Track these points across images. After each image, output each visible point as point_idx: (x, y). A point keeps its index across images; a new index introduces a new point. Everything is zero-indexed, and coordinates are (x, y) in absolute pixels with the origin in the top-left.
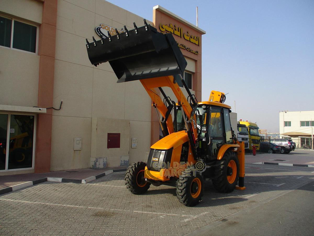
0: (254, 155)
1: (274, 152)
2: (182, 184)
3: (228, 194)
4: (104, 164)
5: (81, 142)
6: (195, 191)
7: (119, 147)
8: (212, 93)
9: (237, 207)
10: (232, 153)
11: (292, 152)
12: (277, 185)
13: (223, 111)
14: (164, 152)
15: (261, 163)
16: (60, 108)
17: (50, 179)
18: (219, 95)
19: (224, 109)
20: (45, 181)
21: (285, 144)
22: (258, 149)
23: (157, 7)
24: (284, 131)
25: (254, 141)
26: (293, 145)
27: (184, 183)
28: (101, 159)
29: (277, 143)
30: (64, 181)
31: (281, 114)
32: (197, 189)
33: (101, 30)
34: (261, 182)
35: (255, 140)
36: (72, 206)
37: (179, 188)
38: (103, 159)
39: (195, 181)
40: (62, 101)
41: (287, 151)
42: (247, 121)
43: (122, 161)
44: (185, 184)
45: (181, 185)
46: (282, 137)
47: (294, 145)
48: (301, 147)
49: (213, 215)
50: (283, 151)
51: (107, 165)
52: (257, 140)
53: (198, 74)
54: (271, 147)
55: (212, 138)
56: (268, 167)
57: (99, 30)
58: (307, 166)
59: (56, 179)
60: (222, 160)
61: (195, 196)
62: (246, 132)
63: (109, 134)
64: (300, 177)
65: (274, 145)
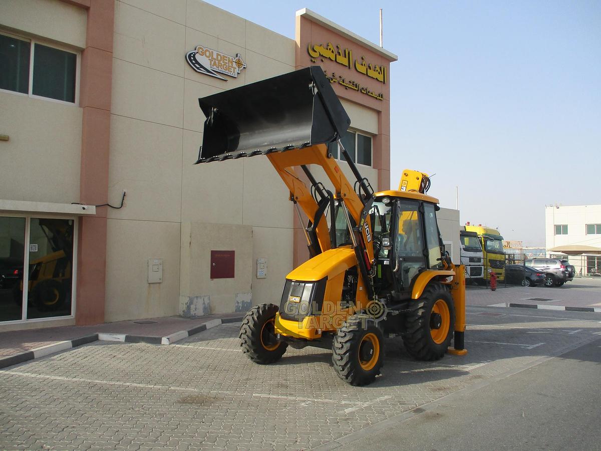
0: (493, 290)
1: (533, 284)
2: (342, 345)
3: (432, 364)
4: (205, 308)
5: (161, 267)
6: (367, 358)
7: (232, 276)
8: (405, 174)
9: (445, 387)
10: (439, 287)
11: (568, 283)
12: (528, 346)
13: (423, 209)
14: (311, 285)
15: (503, 305)
16: (122, 205)
17: (103, 336)
18: (418, 179)
19: (425, 204)
20: (95, 339)
21: (555, 268)
22: (502, 278)
23: (303, 11)
24: (554, 243)
25: (494, 264)
26: (569, 269)
27: (346, 342)
28: (199, 299)
29: (539, 267)
30: (129, 340)
31: (549, 211)
32: (371, 353)
33: (198, 57)
34: (498, 341)
35: (497, 261)
36: (141, 385)
37: (338, 351)
38: (202, 298)
39: (368, 340)
40: (126, 191)
41: (558, 282)
42: (481, 225)
43: (238, 303)
44: (348, 344)
45: (340, 346)
46: (551, 255)
47: (572, 270)
48: (588, 275)
49: (399, 402)
50: (550, 282)
51: (211, 310)
52: (500, 261)
53: (383, 137)
54: (527, 274)
55: (401, 259)
56: (517, 313)
57: (192, 58)
58: (592, 310)
59: (115, 336)
60: (420, 299)
61: (367, 367)
62: (478, 245)
63: (213, 253)
64: (576, 331)
65: (533, 271)
